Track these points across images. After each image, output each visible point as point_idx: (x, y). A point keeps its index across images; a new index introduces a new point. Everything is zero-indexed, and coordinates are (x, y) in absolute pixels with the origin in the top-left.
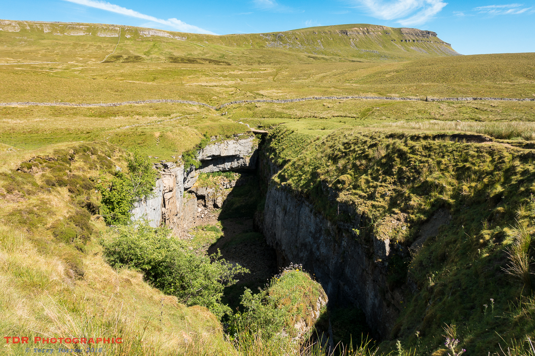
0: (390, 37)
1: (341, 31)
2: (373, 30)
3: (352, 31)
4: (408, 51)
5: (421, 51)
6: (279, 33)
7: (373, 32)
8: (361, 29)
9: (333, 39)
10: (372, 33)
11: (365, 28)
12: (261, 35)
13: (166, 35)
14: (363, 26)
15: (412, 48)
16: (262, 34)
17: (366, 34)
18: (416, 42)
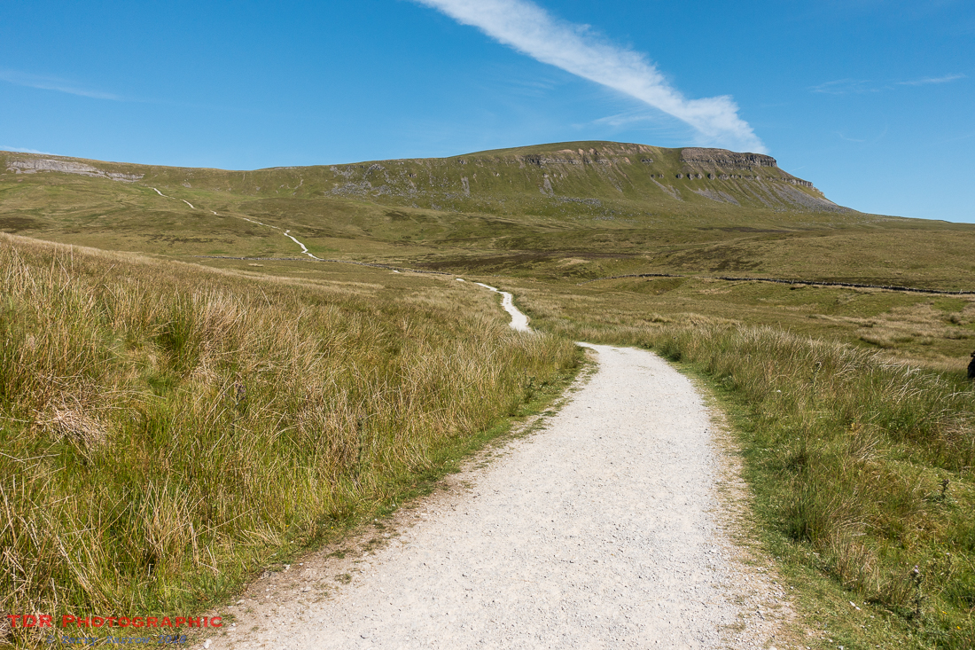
0: (651, 168)
1: (526, 157)
2: (612, 153)
3: (554, 157)
4: (685, 198)
5: (721, 197)
6: (373, 163)
7: (610, 158)
8: (581, 151)
9: (502, 174)
10: (604, 161)
11: (592, 151)
12: (332, 169)
13: (85, 170)
14: (588, 145)
15: (700, 191)
16: (335, 166)
17: (591, 162)
18: (714, 177)
